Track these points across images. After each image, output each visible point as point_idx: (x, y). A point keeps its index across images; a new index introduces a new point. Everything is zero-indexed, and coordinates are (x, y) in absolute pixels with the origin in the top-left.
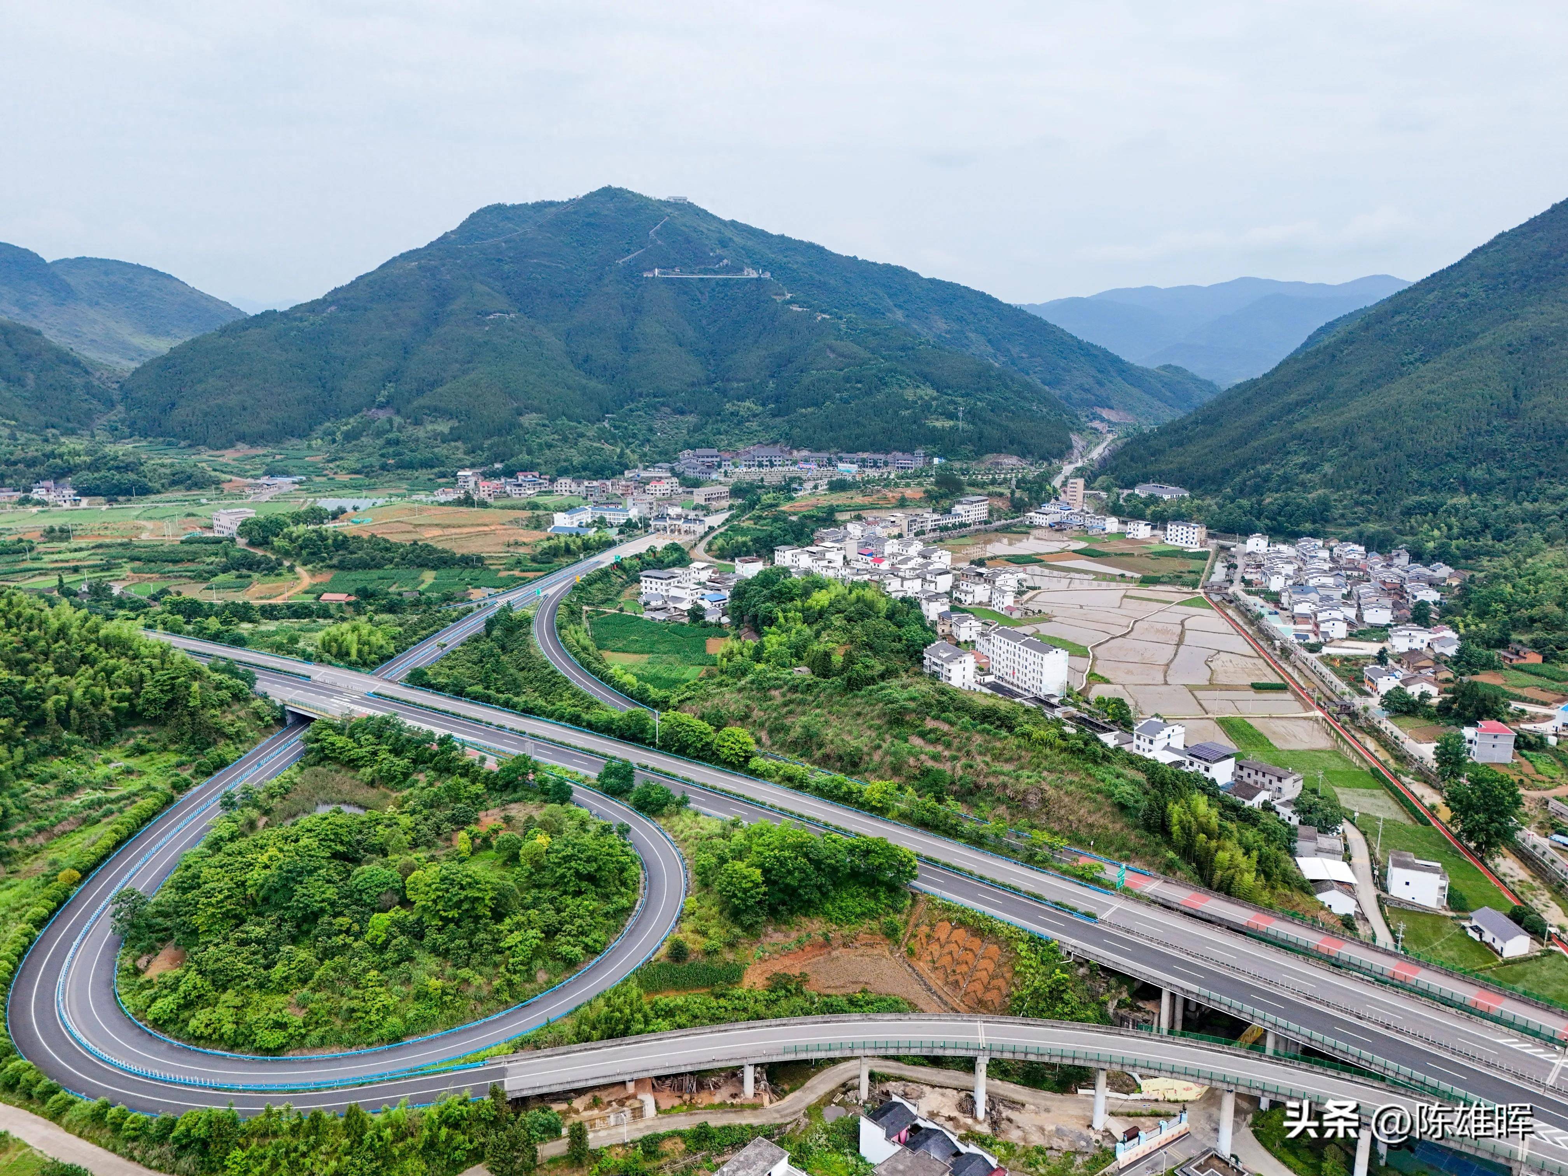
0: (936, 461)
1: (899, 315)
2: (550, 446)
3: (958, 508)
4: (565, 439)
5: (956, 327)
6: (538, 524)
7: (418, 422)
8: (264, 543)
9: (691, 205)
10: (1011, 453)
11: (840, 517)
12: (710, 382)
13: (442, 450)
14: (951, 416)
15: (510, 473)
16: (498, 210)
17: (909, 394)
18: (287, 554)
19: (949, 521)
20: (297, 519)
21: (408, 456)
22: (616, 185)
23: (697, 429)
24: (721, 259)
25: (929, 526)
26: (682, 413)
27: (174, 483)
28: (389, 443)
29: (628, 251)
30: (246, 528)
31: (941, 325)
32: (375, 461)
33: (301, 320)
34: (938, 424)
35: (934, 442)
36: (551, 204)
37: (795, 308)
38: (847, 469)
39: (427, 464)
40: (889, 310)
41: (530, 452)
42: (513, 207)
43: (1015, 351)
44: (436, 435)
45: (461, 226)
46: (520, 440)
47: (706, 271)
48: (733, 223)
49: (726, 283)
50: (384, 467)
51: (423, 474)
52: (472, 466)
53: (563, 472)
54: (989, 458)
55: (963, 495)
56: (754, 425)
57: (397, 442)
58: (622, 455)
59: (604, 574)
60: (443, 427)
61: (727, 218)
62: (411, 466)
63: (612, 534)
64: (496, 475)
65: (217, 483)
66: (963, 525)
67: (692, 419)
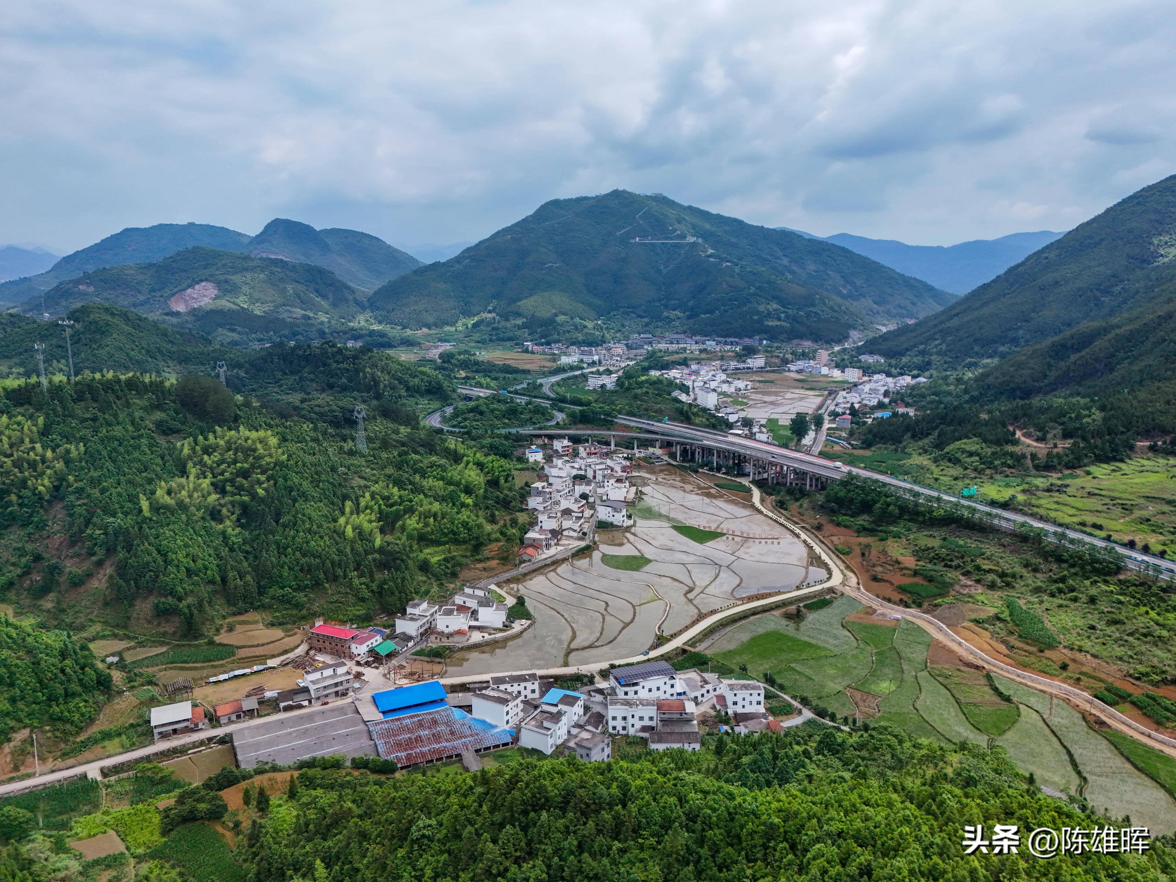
0: (765, 342)
2: (569, 332)
3: (749, 360)
4: (576, 328)
6: (554, 360)
7: (507, 320)
8: (448, 362)
9: (665, 198)
10: (808, 340)
11: (691, 362)
12: (659, 300)
13: (518, 333)
14: (779, 319)
15: (548, 343)
16: (556, 203)
17: (761, 308)
18: (456, 366)
19: (741, 366)
21: (502, 335)
22: (621, 189)
23: (647, 325)
24: (675, 230)
25: (732, 367)
26: (642, 317)
28: (493, 329)
29: (624, 228)
30: (442, 356)
34: (770, 324)
35: (765, 332)
36: (586, 198)
37: (712, 259)
38: (711, 344)
39: (510, 339)
41: (558, 334)
42: (565, 200)
44: (515, 326)
45: (536, 212)
46: (555, 328)
47: (666, 238)
48: (690, 208)
49: (676, 246)
51: (508, 344)
52: (531, 341)
53: (573, 344)
54: (795, 342)
55: (755, 354)
56: (677, 323)
57: (497, 329)
58: (603, 336)
60: (519, 322)
61: (686, 204)
62: (503, 340)
63: (585, 365)
64: (542, 345)
66: (749, 368)
67: (646, 320)
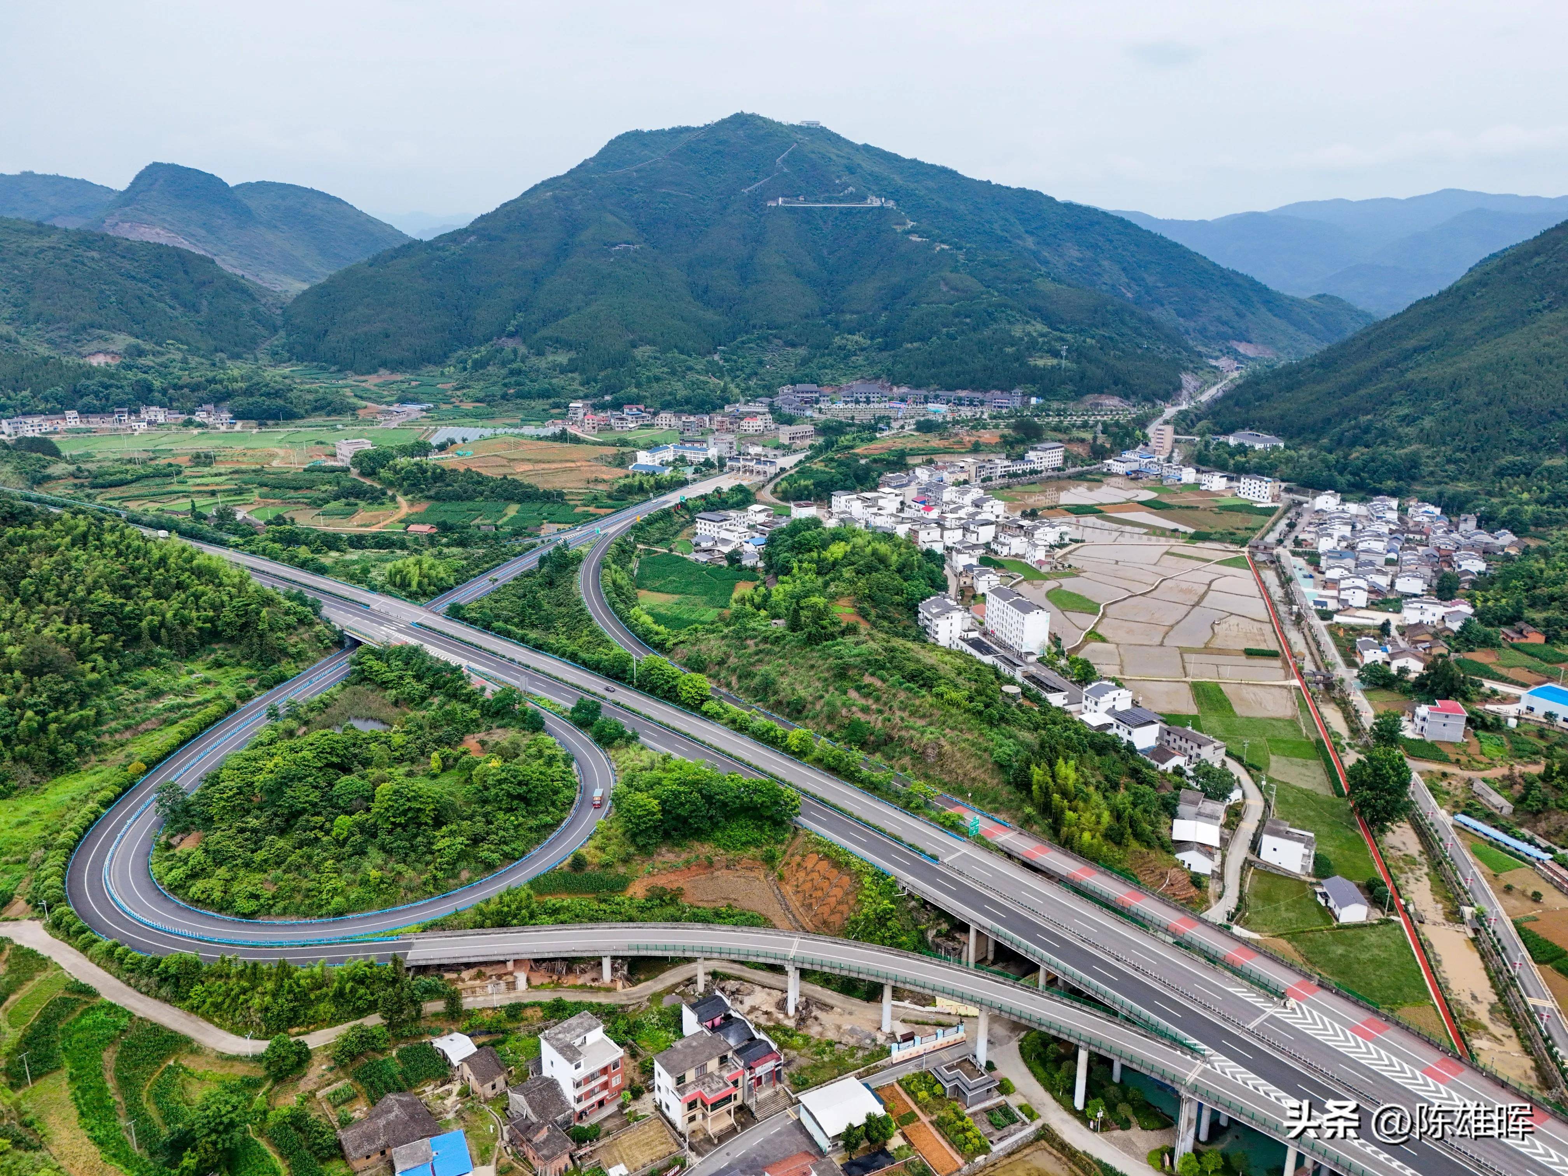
0: (1033, 400)
1: (1030, 242)
2: (657, 379)
3: (1031, 455)
4: (673, 373)
5: (1089, 254)
6: (621, 462)
7: (540, 353)
8: (371, 473)
9: (823, 130)
10: (1113, 394)
11: (911, 461)
12: (824, 314)
13: (558, 381)
14: (1056, 354)
15: (617, 406)
16: (635, 138)
17: (1017, 331)
18: (391, 484)
19: (1018, 467)
20: (405, 451)
21: (529, 386)
22: (748, 111)
23: (805, 362)
24: (846, 186)
25: (999, 471)
26: (793, 345)
27: (316, 409)
28: (512, 373)
29: (755, 180)
30: (359, 459)
31: (1073, 252)
32: (497, 390)
33: (443, 249)
34: (1040, 363)
35: (1033, 382)
36: (688, 129)
37: (915, 238)
38: (938, 410)
39: (544, 394)
40: (1019, 237)
41: (638, 385)
42: (651, 133)
43: (1150, 280)
44: (555, 366)
45: (600, 153)
46: (632, 374)
47: (829, 200)
48: (866, 148)
49: (849, 212)
50: (504, 397)
51: (539, 404)
52: (586, 397)
53: (666, 406)
54: (1090, 399)
55: (1040, 440)
56: (860, 360)
57: (519, 372)
58: (724, 390)
59: (666, 514)
60: (563, 358)
61: (859, 142)
62: (528, 396)
63: (689, 473)
64: (603, 407)
65: (353, 409)
66: (1033, 472)
67: (802, 351)
